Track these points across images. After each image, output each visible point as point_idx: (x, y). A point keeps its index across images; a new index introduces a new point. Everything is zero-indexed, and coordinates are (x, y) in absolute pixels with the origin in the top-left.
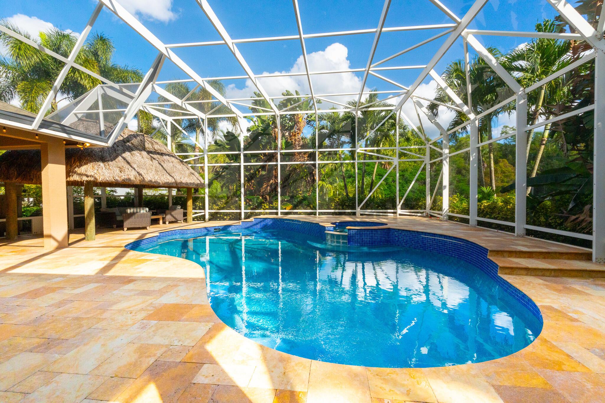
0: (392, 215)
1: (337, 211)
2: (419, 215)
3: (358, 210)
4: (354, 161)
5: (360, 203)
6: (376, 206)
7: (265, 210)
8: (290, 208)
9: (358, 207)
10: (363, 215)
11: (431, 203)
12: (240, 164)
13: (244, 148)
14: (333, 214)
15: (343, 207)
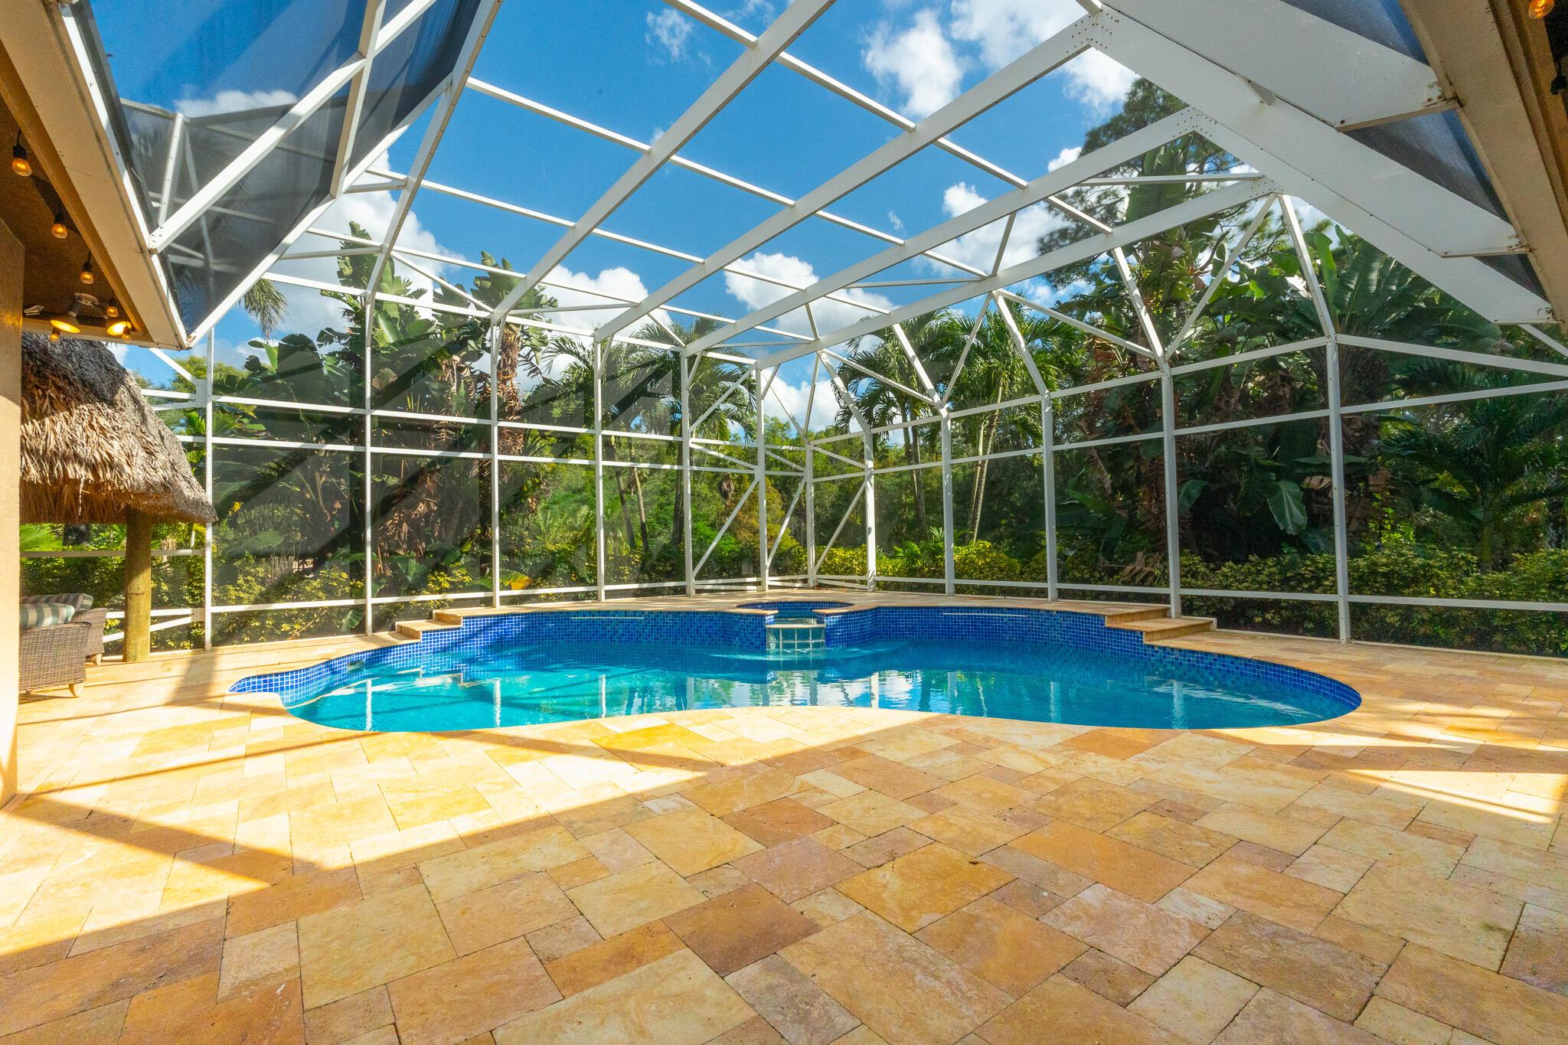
0: (755, 588)
1: (645, 585)
2: (798, 585)
3: (692, 582)
4: (681, 468)
5: (694, 566)
6: (723, 570)
7: (440, 592)
8: (522, 585)
9: (691, 573)
10: (698, 591)
11: (820, 562)
12: (360, 449)
13: (372, 399)
14: (636, 594)
15: (650, 576)
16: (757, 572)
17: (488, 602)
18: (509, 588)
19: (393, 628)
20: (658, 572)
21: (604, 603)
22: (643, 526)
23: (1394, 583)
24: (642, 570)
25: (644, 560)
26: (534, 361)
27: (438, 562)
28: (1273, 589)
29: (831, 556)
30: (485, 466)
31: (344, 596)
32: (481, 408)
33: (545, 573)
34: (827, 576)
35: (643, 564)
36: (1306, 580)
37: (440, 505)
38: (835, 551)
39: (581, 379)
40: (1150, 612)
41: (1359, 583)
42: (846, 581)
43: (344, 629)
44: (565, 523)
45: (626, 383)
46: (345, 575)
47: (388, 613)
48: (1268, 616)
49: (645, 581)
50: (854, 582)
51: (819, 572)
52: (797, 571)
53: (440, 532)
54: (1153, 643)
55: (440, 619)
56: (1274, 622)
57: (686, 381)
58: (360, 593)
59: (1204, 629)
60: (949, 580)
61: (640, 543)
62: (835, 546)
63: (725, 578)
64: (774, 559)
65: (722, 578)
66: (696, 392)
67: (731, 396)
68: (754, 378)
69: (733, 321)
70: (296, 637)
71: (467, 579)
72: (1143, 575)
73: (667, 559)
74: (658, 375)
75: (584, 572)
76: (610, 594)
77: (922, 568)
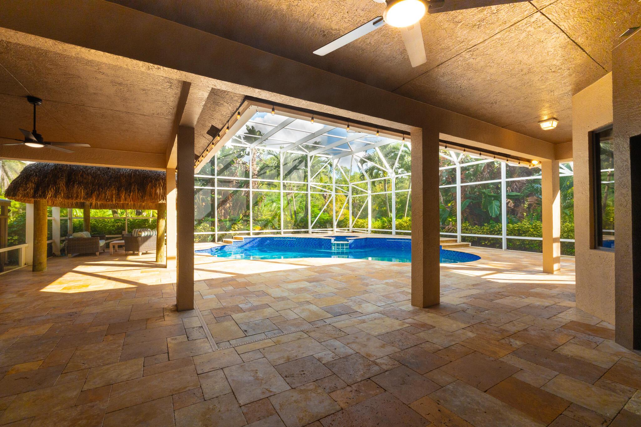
0: (331, 231)
2: (345, 231)
3: (310, 229)
4: (307, 192)
5: (311, 224)
6: (321, 226)
7: (235, 231)
8: (259, 229)
9: (310, 226)
10: (312, 233)
11: (353, 224)
12: (213, 188)
13: (217, 173)
14: (293, 233)
15: (297, 227)
16: (332, 227)
17: (249, 234)
18: (255, 230)
19: (223, 241)
20: (299, 226)
21: (283, 235)
22: (295, 211)
23: (520, 232)
24: (294, 225)
25: (295, 222)
26: (260, 157)
27: (233, 222)
28: (487, 234)
29: (357, 222)
30: (248, 193)
31: (208, 231)
32: (247, 174)
33: (265, 226)
34: (356, 228)
35: (295, 223)
36: (497, 231)
37: (233, 204)
38: (359, 220)
39: (276, 164)
40: (450, 240)
41: (510, 232)
42: (362, 230)
43: (209, 241)
44: (268, 209)
45: (290, 165)
46: (208, 225)
47: (221, 236)
48: (486, 242)
49: (295, 229)
50: (364, 230)
51: (353, 227)
52: (346, 227)
53: (233, 212)
54: (444, 249)
55: (235, 238)
56: (488, 244)
57: (309, 164)
58: (213, 231)
59: (467, 246)
60: (394, 230)
61: (294, 216)
62: (359, 218)
63: (321, 228)
64: (338, 222)
65: (320, 228)
66: (313, 166)
67: (325, 168)
68: (332, 162)
69: (324, 146)
70: (197, 243)
71: (242, 227)
72: (451, 229)
73: (303, 222)
74: (300, 162)
75: (277, 226)
76: (285, 233)
77: (386, 226)
